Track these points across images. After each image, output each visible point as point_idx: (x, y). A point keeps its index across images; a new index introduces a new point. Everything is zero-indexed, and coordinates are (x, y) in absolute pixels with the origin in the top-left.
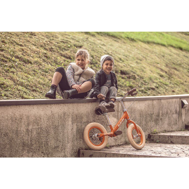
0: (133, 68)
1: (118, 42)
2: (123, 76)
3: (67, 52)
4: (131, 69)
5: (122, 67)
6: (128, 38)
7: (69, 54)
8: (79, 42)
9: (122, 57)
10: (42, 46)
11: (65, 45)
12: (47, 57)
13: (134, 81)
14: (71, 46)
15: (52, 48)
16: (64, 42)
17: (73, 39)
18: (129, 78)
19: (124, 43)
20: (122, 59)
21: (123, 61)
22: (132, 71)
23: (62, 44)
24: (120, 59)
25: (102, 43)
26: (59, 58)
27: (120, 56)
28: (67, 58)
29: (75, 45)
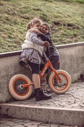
0: (78, 21)
1: (70, 4)
2: (70, 27)
3: (26, 14)
4: (76, 22)
5: (69, 21)
6: (78, 1)
7: (28, 16)
8: (37, 6)
9: (70, 14)
10: (6, 12)
11: (26, 10)
12: (7, 20)
13: (78, 30)
14: (30, 10)
15: (14, 13)
16: (25, 8)
17: (33, 5)
18: (74, 28)
19: (75, 5)
20: (70, 15)
21: (71, 17)
22: (77, 24)
23: (24, 9)
24: (69, 16)
25: (57, 6)
26: (18, 19)
27: (68, 14)
28: (26, 19)
29: (34, 9)
